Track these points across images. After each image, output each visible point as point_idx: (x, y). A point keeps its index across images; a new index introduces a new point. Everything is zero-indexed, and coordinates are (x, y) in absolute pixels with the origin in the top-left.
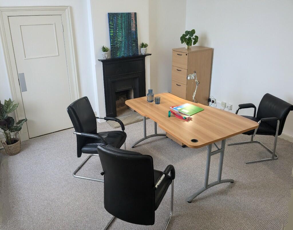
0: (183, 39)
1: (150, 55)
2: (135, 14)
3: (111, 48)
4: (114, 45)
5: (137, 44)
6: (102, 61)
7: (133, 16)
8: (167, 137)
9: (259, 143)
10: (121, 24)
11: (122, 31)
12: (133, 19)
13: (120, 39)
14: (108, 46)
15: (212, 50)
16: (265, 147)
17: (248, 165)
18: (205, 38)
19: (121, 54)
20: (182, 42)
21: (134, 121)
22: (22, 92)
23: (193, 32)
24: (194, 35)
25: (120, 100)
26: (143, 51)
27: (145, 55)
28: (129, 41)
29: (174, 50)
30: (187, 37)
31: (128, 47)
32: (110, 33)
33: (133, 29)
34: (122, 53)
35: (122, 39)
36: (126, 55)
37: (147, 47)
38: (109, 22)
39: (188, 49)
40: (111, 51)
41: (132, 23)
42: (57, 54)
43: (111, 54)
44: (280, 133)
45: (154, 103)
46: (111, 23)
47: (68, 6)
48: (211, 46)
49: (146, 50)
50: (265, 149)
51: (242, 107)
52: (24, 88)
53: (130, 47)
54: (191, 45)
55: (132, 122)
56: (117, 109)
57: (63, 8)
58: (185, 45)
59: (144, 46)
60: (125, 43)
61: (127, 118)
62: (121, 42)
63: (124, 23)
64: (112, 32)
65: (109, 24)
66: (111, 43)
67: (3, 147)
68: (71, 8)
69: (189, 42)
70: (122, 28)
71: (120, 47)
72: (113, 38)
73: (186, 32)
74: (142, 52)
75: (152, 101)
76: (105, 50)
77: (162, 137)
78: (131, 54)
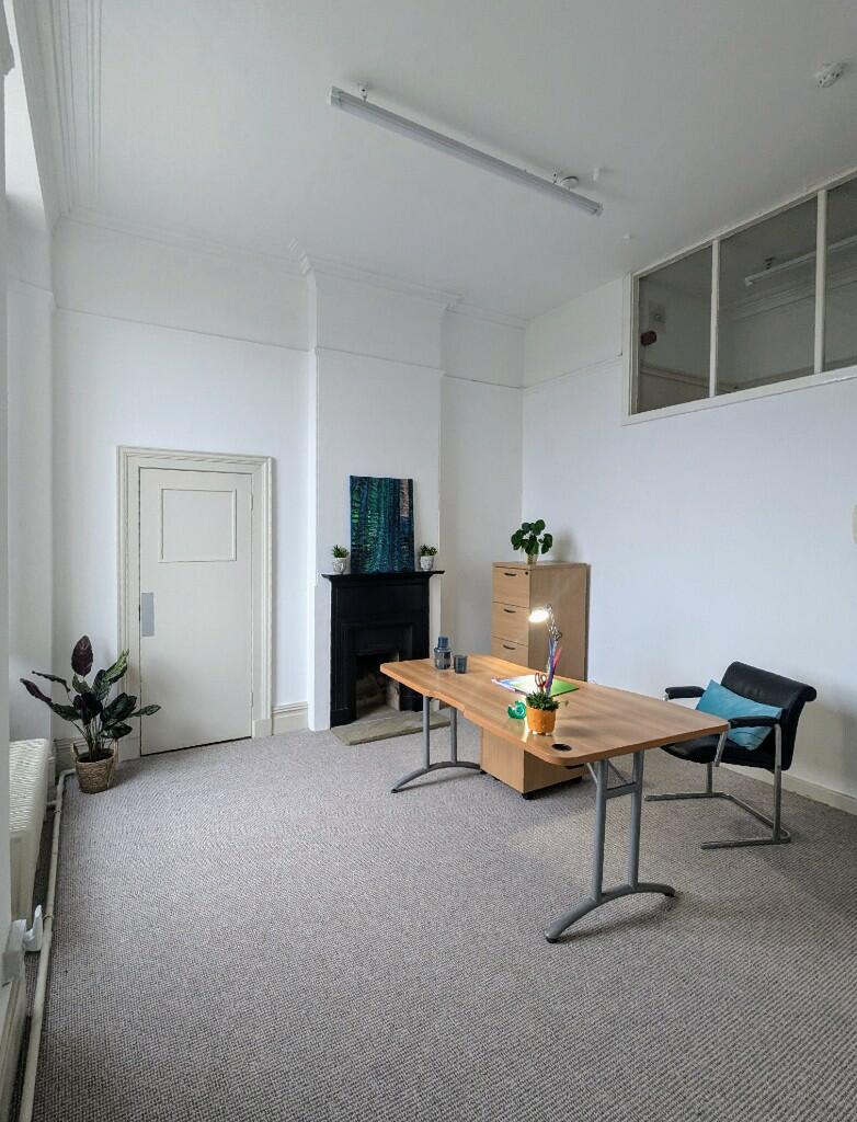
0: (517, 541)
1: (442, 572)
2: (410, 481)
3: (353, 551)
4: (359, 546)
5: (411, 547)
6: (331, 578)
7: (405, 486)
8: (483, 773)
9: (730, 798)
10: (379, 501)
11: (380, 516)
12: (406, 492)
13: (373, 533)
14: (346, 545)
15: (587, 569)
16: (747, 810)
17: (709, 852)
18: (567, 543)
19: (375, 565)
20: (516, 548)
21: (399, 729)
22: (144, 635)
23: (540, 525)
24: (543, 532)
25: (366, 679)
26: (424, 563)
27: (430, 574)
28: (393, 539)
29: (497, 566)
30: (527, 537)
31: (392, 552)
32: (352, 518)
33: (405, 515)
34: (377, 563)
35: (378, 534)
36: (385, 570)
37: (436, 556)
38: (352, 494)
39: (530, 562)
40: (352, 557)
41: (401, 502)
42: (233, 557)
43: (352, 565)
44: (786, 764)
45: (451, 671)
46: (355, 497)
47: (267, 458)
48: (585, 559)
49: (433, 560)
50: (747, 815)
51: (674, 693)
52: (148, 629)
53: (396, 553)
54: (537, 552)
55: (393, 732)
56: (359, 703)
57: (256, 461)
58: (521, 556)
59: (426, 551)
60: (384, 541)
61: (381, 723)
62: (376, 539)
63: (385, 498)
64: (357, 516)
65: (352, 500)
66: (352, 540)
67: (74, 770)
68: (274, 461)
69: (530, 547)
70: (378, 511)
71: (372, 552)
72: (358, 530)
73: (524, 525)
74: (422, 566)
75: (447, 666)
76: (339, 553)
77: (469, 770)
78: (396, 568)
